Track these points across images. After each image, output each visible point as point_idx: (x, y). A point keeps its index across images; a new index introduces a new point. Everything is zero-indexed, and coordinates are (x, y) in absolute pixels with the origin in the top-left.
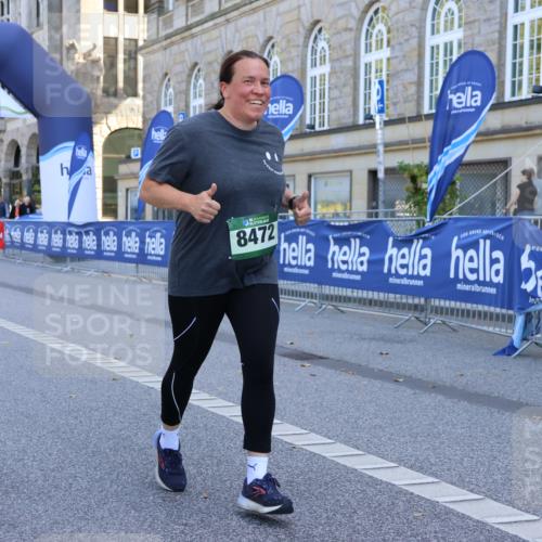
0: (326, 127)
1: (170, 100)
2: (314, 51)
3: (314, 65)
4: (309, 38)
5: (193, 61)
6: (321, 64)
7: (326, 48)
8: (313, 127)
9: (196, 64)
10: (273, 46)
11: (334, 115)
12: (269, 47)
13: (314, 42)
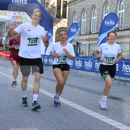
0: (123, 29)
1: (76, 19)
2: (120, 5)
3: (120, 10)
4: (119, 1)
5: (83, 8)
6: (122, 9)
7: (124, 4)
8: (119, 28)
9: (84, 9)
10: (107, 4)
11: (125, 25)
12: (106, 4)
13: (120, 3)
